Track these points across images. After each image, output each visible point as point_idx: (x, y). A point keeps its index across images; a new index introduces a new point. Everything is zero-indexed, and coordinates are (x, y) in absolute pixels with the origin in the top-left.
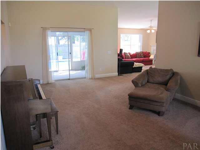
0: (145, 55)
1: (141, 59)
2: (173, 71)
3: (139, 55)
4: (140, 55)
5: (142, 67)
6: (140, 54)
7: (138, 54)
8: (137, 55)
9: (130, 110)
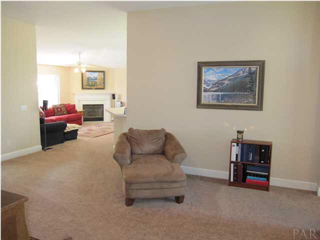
0: (69, 109)
1: (64, 116)
2: (165, 131)
3: (59, 110)
4: (61, 110)
5: (77, 130)
6: (60, 108)
7: (57, 109)
8: (56, 111)
9: (131, 207)
